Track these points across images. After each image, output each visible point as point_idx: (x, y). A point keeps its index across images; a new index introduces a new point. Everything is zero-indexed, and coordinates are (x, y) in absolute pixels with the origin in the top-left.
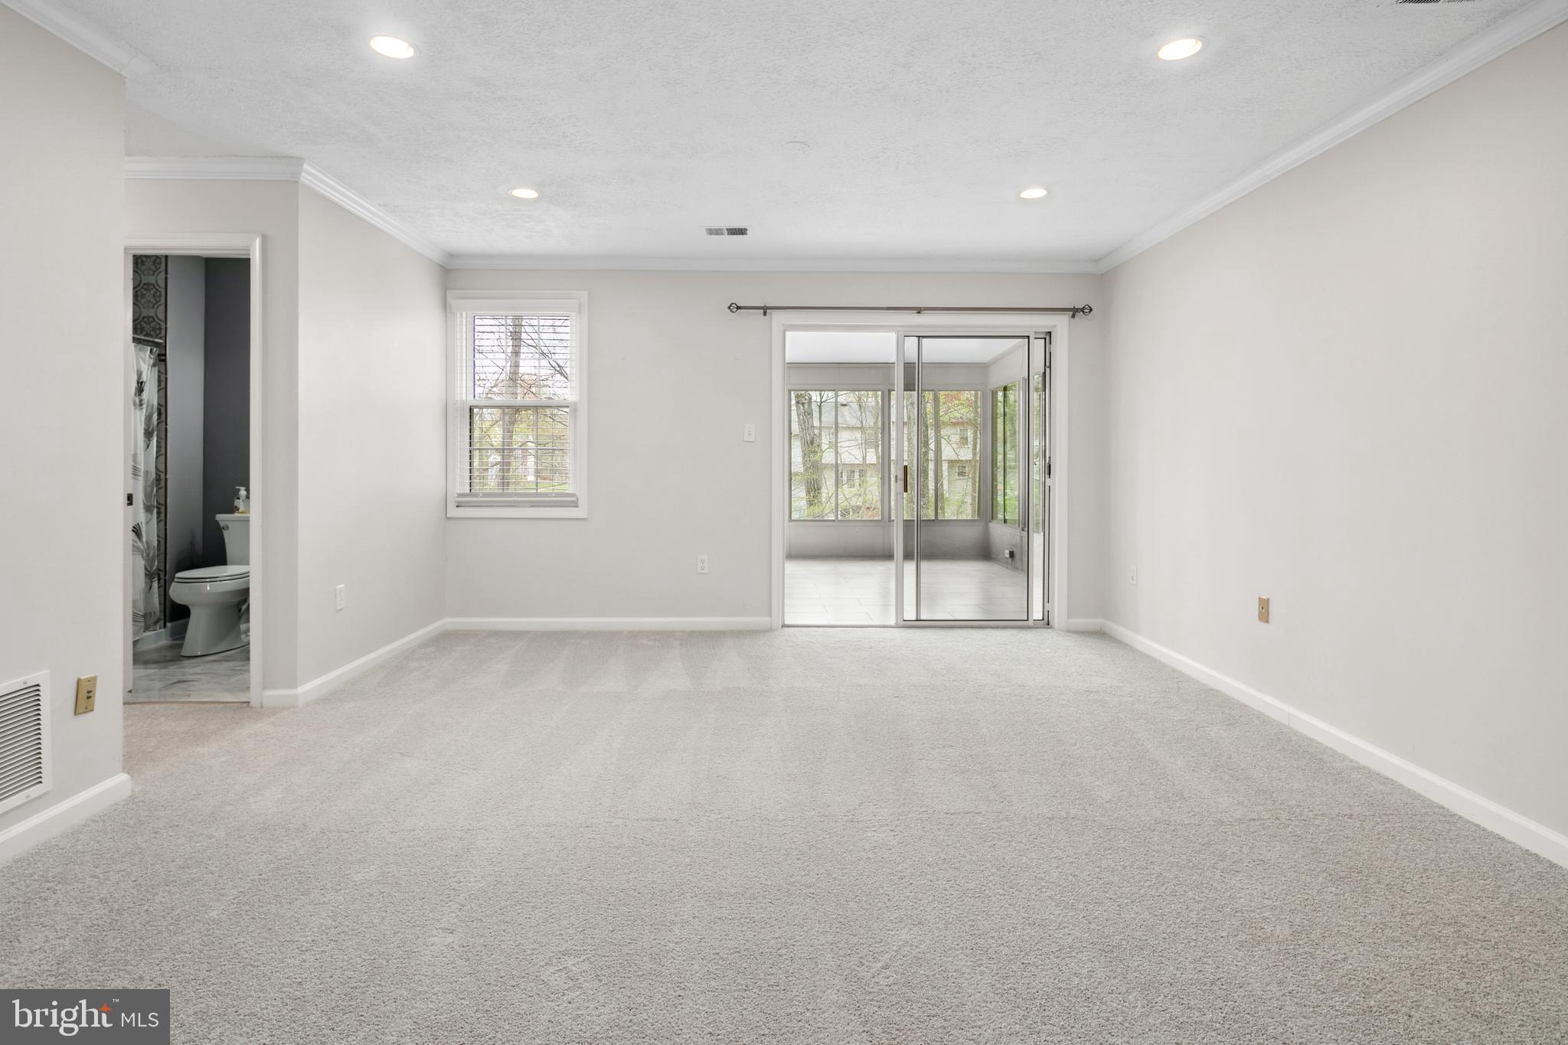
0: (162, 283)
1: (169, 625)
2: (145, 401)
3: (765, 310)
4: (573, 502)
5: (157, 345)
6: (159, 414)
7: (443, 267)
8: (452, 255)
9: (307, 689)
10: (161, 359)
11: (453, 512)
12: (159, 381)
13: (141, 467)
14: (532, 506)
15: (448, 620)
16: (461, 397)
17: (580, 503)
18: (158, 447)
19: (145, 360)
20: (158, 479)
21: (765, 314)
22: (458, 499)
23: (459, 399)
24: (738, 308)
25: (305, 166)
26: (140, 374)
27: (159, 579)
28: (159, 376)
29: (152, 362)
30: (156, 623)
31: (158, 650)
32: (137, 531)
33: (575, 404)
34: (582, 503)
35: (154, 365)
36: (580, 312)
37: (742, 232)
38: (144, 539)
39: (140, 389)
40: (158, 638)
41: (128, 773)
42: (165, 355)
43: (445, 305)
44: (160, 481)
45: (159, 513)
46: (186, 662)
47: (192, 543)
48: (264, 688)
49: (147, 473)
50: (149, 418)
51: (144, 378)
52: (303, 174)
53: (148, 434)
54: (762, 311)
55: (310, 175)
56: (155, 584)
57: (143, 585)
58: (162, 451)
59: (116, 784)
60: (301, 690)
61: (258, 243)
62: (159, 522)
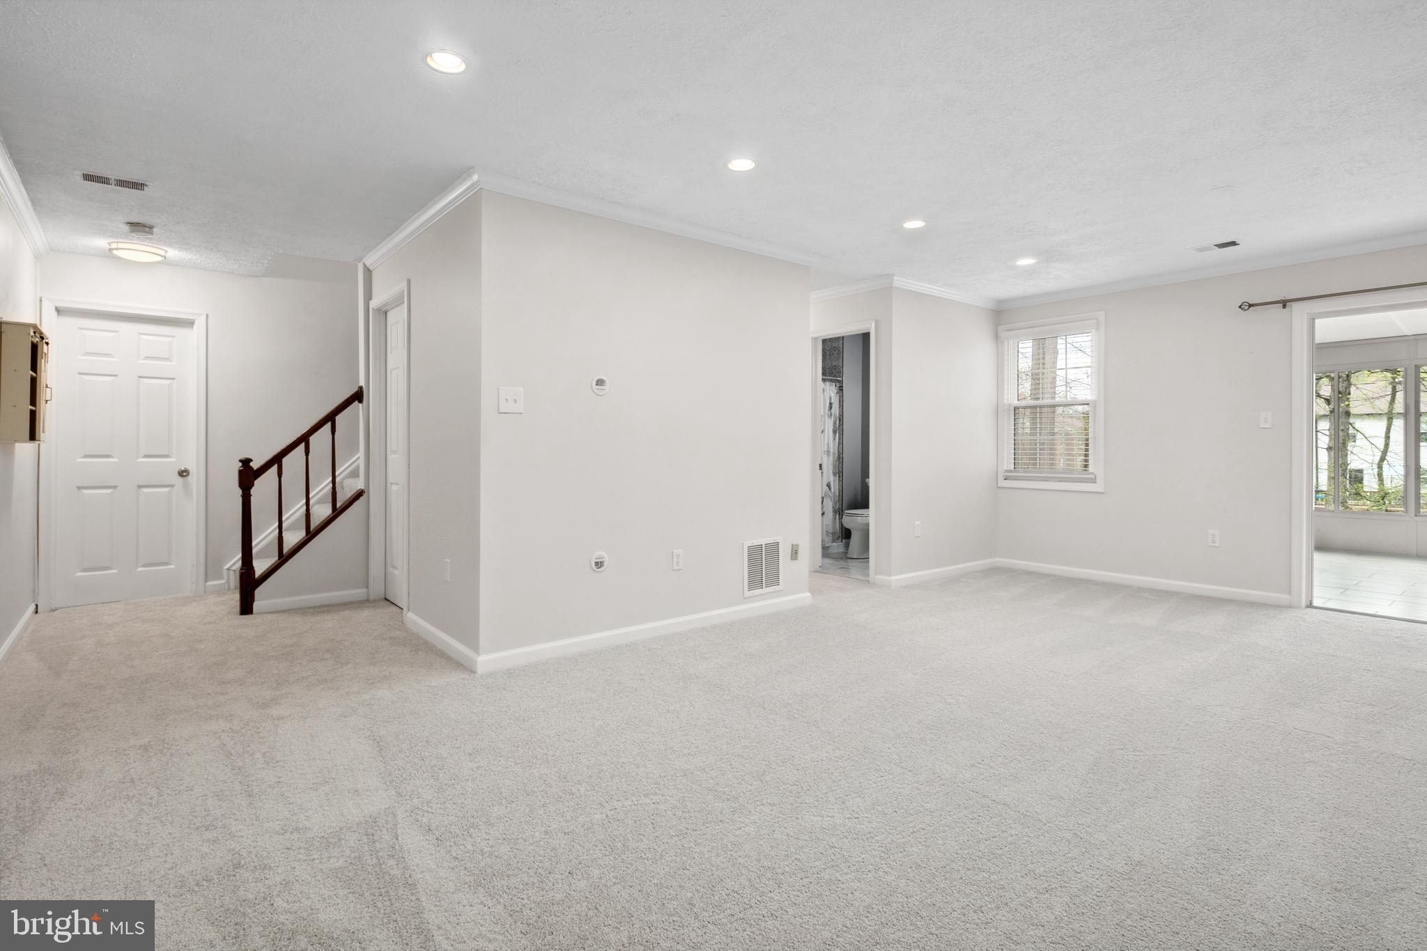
0: (841, 346)
1: (844, 541)
2: (833, 413)
3: (1284, 303)
4: (1091, 479)
5: (839, 381)
6: (840, 420)
7: (995, 310)
8: (1001, 302)
9: (897, 579)
10: (841, 389)
11: (1003, 483)
12: (840, 402)
13: (832, 450)
14: (1060, 481)
15: (997, 559)
16: (1008, 401)
17: (1098, 480)
18: (839, 439)
19: (831, 390)
20: (839, 458)
21: (1284, 307)
22: (1006, 474)
23: (1006, 402)
24: (1250, 306)
25: (895, 278)
26: (830, 399)
27: (839, 514)
28: (840, 399)
29: (836, 391)
30: (838, 539)
31: (839, 553)
32: (828, 485)
33: (1095, 401)
34: (1100, 480)
35: (837, 393)
36: (1097, 328)
37: (1233, 244)
38: (832, 491)
39: (831, 408)
40: (837, 547)
41: (811, 593)
42: (842, 387)
43: (996, 337)
44: (840, 459)
45: (839, 477)
46: (849, 560)
47: (855, 495)
48: (876, 574)
49: (834, 453)
50: (835, 423)
51: (832, 401)
52: (895, 282)
53: (835, 432)
54: (1281, 305)
55: (898, 281)
56: (838, 516)
57: (832, 516)
58: (841, 443)
59: (805, 597)
60: (893, 578)
61: (873, 325)
62: (839, 482)
